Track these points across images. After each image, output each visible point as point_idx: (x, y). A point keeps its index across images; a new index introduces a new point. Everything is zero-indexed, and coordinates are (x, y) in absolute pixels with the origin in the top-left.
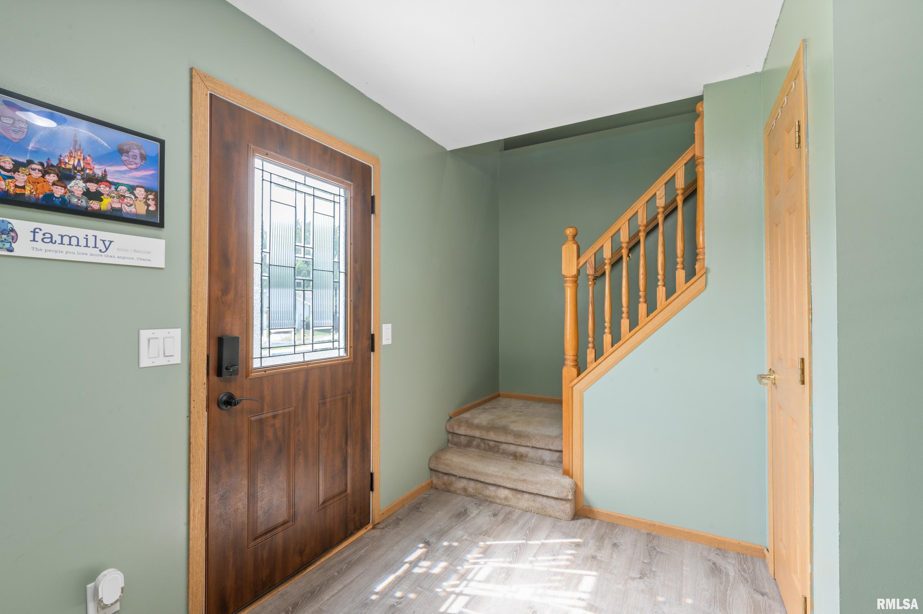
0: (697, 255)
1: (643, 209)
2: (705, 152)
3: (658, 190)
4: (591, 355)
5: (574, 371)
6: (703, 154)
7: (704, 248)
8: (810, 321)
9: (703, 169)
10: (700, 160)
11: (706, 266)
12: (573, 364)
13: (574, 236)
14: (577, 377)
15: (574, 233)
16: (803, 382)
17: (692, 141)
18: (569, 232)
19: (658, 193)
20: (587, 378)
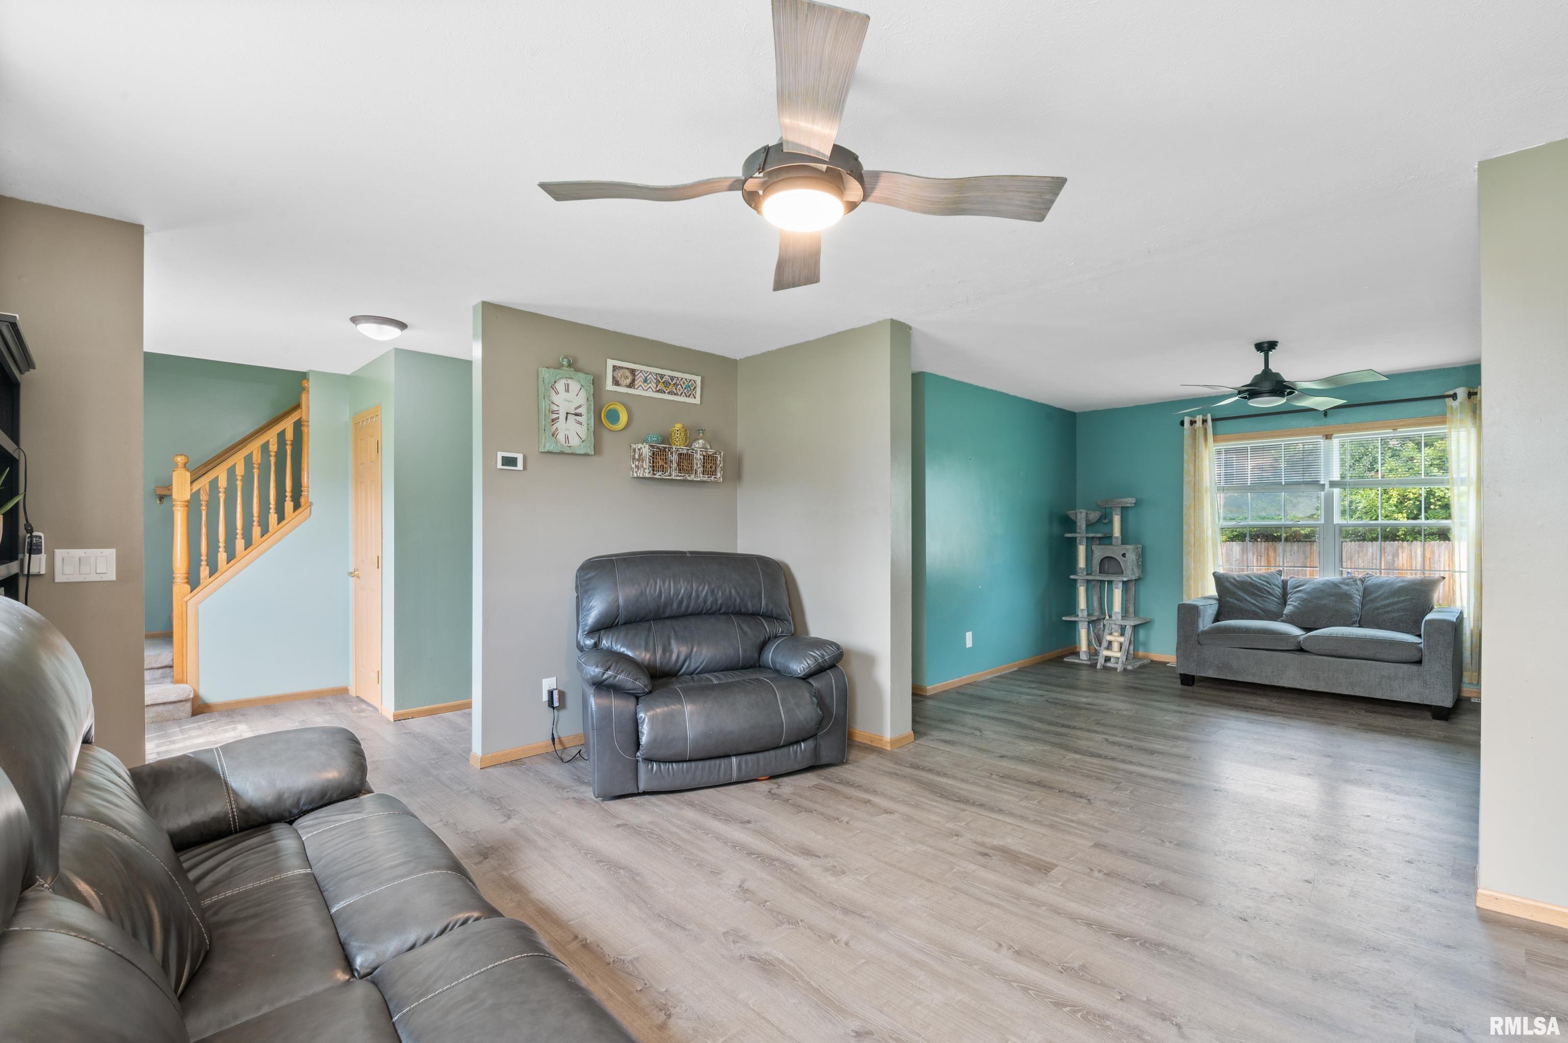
0: (302, 491)
1: (258, 451)
2: (310, 418)
3: (271, 438)
4: (204, 571)
5: (188, 587)
6: (308, 419)
7: (308, 487)
8: (382, 538)
9: (308, 430)
10: (306, 423)
11: (310, 500)
12: (186, 581)
13: (185, 464)
14: (191, 592)
15: (186, 461)
16: (378, 568)
17: (298, 406)
18: (180, 460)
19: (271, 440)
20: (200, 593)
